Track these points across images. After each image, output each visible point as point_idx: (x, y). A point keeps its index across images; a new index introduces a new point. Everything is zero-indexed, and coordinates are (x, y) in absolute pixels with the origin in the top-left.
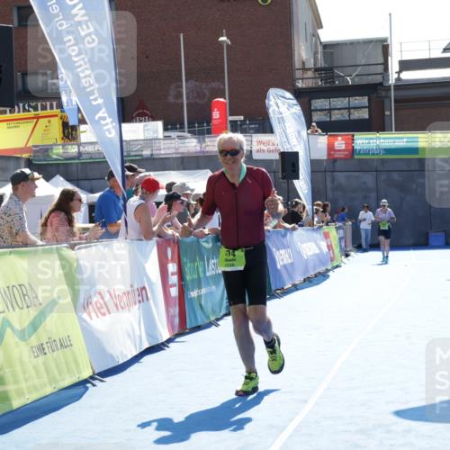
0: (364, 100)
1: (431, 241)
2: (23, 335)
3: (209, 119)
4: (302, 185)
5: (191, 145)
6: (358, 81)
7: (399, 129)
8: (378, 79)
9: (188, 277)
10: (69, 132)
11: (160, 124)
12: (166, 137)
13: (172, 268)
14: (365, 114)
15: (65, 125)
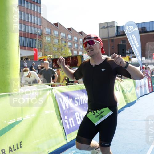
2: (129, 92)
5: (149, 61)
9: (153, 83)
10: (130, 59)
11: (144, 58)
12: (145, 60)
13: (150, 81)
15: (129, 58)
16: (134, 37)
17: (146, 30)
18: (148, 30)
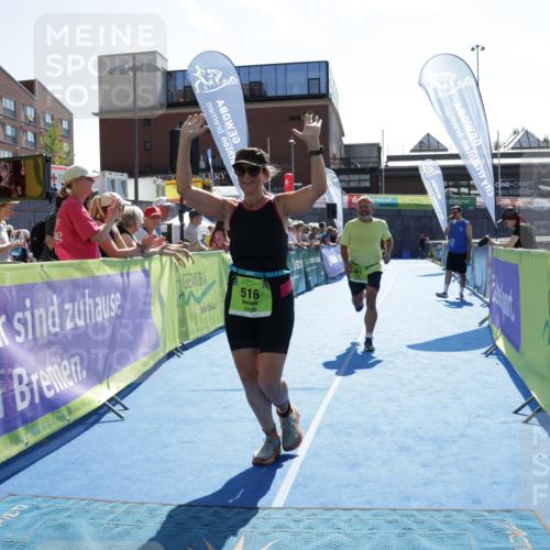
0: (368, 177)
1: (403, 254)
2: (198, 301)
3: (283, 185)
4: (339, 221)
6: (364, 166)
7: (387, 192)
8: (375, 165)
14: (368, 184)
16: (223, 110)
17: (265, 92)
18: (271, 93)
